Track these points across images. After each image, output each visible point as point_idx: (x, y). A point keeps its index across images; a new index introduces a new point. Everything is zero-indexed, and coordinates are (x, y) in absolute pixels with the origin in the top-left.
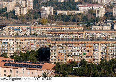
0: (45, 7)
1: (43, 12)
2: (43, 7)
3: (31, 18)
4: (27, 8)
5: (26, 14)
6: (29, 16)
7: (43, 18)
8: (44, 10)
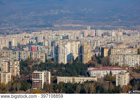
0: (39, 72)
1: (36, 80)
2: (36, 72)
3: (16, 89)
4: (10, 74)
5: (9, 82)
6: (14, 86)
7: (36, 89)
8: (37, 76)
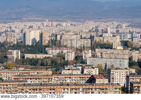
0: (12, 51)
1: (10, 56)
2: (10, 51)
7: (10, 62)
